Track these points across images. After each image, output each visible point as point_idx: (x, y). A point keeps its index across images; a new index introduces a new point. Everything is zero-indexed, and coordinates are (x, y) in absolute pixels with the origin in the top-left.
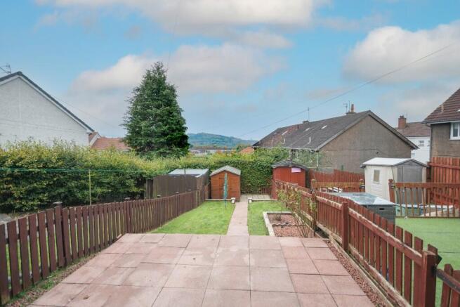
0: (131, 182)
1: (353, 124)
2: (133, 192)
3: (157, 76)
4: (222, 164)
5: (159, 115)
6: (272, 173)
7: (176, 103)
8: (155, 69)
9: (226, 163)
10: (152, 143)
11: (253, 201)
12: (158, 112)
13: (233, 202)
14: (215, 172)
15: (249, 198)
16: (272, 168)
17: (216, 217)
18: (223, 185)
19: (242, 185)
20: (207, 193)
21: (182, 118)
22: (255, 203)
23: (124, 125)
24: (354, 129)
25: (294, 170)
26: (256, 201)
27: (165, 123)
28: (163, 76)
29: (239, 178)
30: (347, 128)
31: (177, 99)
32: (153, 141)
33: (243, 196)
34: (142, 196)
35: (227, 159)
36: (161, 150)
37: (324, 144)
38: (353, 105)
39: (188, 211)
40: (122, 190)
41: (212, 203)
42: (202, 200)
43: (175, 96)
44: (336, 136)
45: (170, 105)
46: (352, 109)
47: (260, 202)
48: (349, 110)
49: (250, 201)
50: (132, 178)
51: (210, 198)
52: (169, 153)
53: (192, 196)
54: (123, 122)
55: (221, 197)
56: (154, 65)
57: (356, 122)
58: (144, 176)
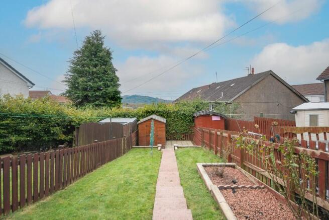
0: (57, 129)
1: (258, 81)
2: (61, 140)
3: (95, 41)
4: (149, 113)
5: (95, 72)
6: (193, 121)
7: (111, 64)
8: (94, 36)
9: (153, 113)
10: (89, 96)
11: (178, 147)
12: (95, 70)
13: (159, 148)
14: (142, 120)
15: (175, 145)
16: (194, 117)
17: (140, 169)
18: (150, 132)
19: (167, 132)
20: (134, 139)
21: (116, 76)
22: (180, 149)
23: (66, 81)
24: (259, 85)
25: (214, 118)
26: (181, 147)
27: (101, 79)
28: (100, 42)
29: (164, 126)
30: (254, 84)
31: (112, 61)
32: (89, 95)
33: (168, 143)
34: (70, 143)
35: (153, 109)
36: (97, 103)
37: (236, 96)
38: (253, 69)
39: (110, 160)
40: (46, 138)
41: (138, 150)
42: (129, 147)
43: (110, 59)
44: (244, 91)
45: (105, 65)
46: (253, 71)
47: (186, 149)
48: (250, 72)
49: (176, 148)
50: (59, 125)
51: (137, 144)
52: (103, 105)
53: (118, 143)
54: (65, 80)
55: (148, 144)
56: (93, 33)
57: (260, 80)
58: (73, 124)
